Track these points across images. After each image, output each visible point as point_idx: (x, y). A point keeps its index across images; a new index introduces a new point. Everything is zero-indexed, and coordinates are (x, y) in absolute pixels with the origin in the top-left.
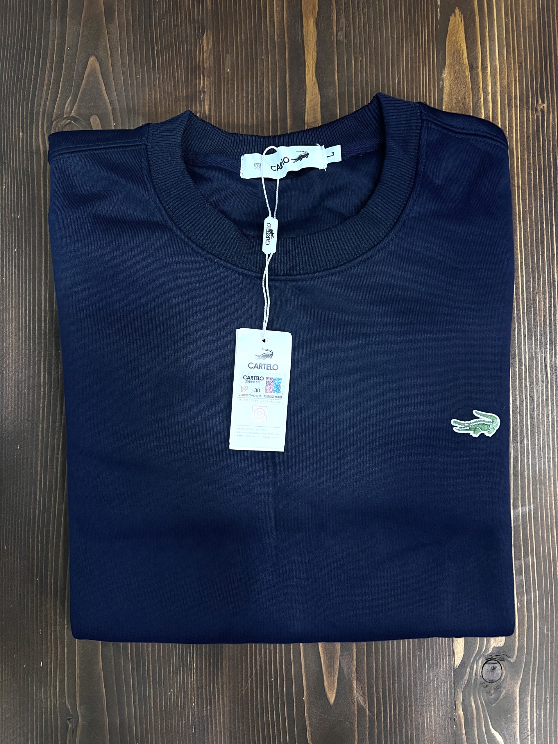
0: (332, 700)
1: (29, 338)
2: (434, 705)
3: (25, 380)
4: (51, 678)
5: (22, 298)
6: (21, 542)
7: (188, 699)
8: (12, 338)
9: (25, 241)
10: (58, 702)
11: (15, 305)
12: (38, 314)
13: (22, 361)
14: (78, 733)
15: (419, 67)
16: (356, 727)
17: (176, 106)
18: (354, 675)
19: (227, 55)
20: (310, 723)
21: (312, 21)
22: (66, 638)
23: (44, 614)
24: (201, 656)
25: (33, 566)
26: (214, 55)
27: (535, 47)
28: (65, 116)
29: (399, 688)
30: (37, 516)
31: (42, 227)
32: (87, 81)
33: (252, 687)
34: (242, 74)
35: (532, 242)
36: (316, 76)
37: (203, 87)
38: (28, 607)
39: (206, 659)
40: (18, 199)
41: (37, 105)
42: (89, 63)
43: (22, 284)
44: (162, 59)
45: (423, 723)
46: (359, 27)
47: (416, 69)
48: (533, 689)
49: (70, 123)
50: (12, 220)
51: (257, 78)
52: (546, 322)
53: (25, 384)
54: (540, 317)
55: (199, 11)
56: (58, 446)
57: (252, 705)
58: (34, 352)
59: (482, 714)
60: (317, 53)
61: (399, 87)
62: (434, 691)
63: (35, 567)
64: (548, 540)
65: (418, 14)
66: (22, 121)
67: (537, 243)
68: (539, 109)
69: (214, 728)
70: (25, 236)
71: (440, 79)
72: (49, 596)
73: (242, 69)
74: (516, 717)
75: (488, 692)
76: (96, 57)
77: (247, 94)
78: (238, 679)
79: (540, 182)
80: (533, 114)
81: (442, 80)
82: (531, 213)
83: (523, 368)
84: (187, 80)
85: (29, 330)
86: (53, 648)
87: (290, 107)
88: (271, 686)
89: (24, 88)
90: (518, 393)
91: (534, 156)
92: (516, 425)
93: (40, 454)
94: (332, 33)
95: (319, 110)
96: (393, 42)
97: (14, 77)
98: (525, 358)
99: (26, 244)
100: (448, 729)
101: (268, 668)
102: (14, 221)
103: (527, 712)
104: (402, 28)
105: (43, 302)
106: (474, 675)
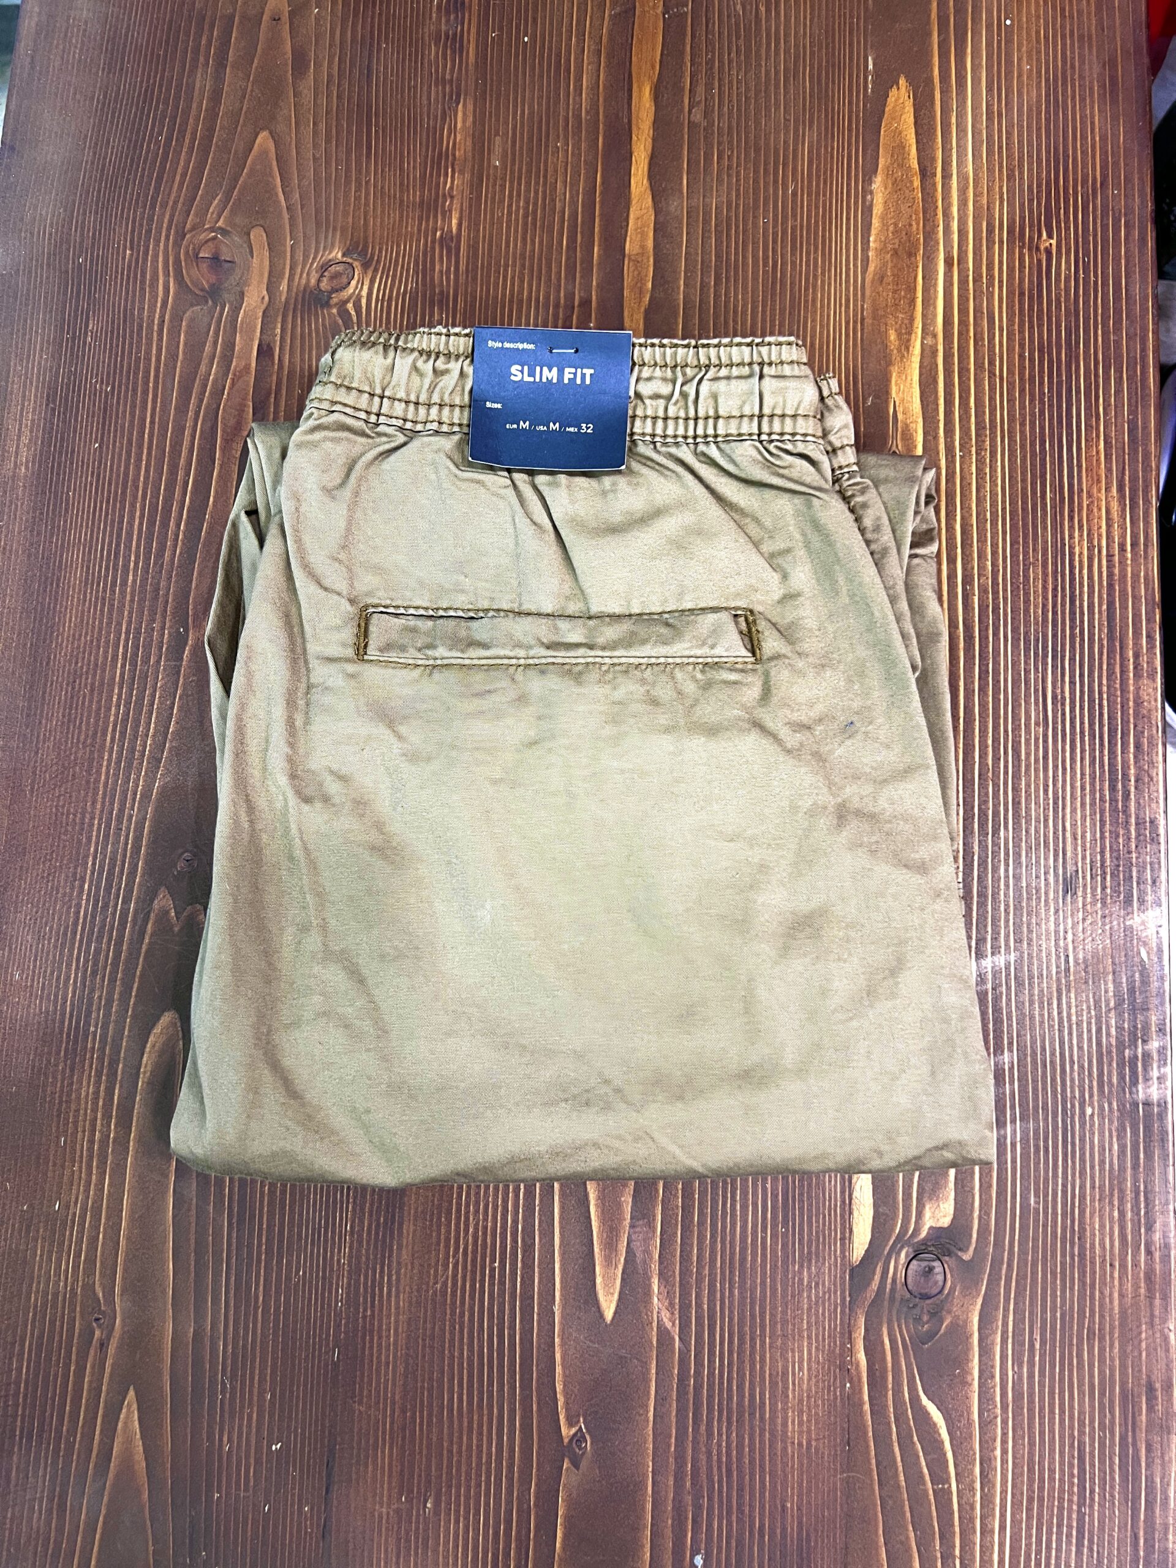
0: (609, 1314)
1: (104, 599)
2: (809, 1337)
3: (87, 673)
4: (71, 1235)
5: (99, 528)
6: (46, 968)
7: (330, 1292)
8: (73, 597)
9: (116, 431)
10: (80, 1284)
11: (85, 540)
12: (124, 557)
13: (85, 637)
14: (112, 1350)
15: (832, 171)
16: (654, 1371)
17: (401, 217)
18: (655, 1267)
19: (497, 138)
20: (563, 1358)
21: (648, 89)
22: (110, 1157)
23: (73, 1107)
24: (362, 1210)
25: (63, 1014)
26: (473, 134)
27: (1039, 145)
28: (206, 226)
29: (742, 1298)
30: (81, 921)
31: (146, 409)
32: (251, 170)
33: (455, 1276)
34: (520, 169)
35: (1024, 473)
36: (651, 177)
37: (451, 188)
38: (44, 1091)
39: (371, 1215)
40: (110, 358)
41: (161, 206)
42: (258, 141)
43: (102, 503)
44: (384, 141)
45: (785, 1374)
46: (730, 101)
47: (825, 173)
48: (1006, 1319)
49: (215, 238)
50: (95, 394)
51: (545, 177)
52: (1047, 617)
53: (87, 679)
54: (1036, 607)
55: (453, 66)
56: (135, 794)
57: (453, 1313)
58: (109, 623)
59: (903, 1364)
60: (654, 140)
61: (794, 202)
62: (809, 1309)
63: (68, 1016)
64: (1042, 1023)
65: (833, 83)
66: (133, 231)
67: (1033, 475)
68: (1042, 248)
69: (375, 1355)
70: (116, 423)
71: (868, 191)
72: (86, 1073)
73: (521, 162)
74: (972, 1374)
75: (918, 1320)
76: (271, 133)
77: (527, 203)
78: (429, 1259)
79: (1041, 371)
80: (1031, 257)
81: (871, 193)
82: (1023, 424)
83: (1002, 697)
84: (423, 176)
85: (106, 584)
86: (83, 1175)
87: (600, 226)
88: (492, 1276)
89: (142, 176)
90: (990, 742)
91: (1031, 327)
92: (986, 802)
93: (99, 807)
94: (682, 110)
95: (651, 234)
96: (787, 127)
97: (127, 158)
98: (1006, 680)
99: (115, 436)
100: (835, 1390)
101: (489, 1241)
102: (100, 396)
103: (993, 1367)
104: (804, 105)
105: (135, 537)
106: (889, 1281)
